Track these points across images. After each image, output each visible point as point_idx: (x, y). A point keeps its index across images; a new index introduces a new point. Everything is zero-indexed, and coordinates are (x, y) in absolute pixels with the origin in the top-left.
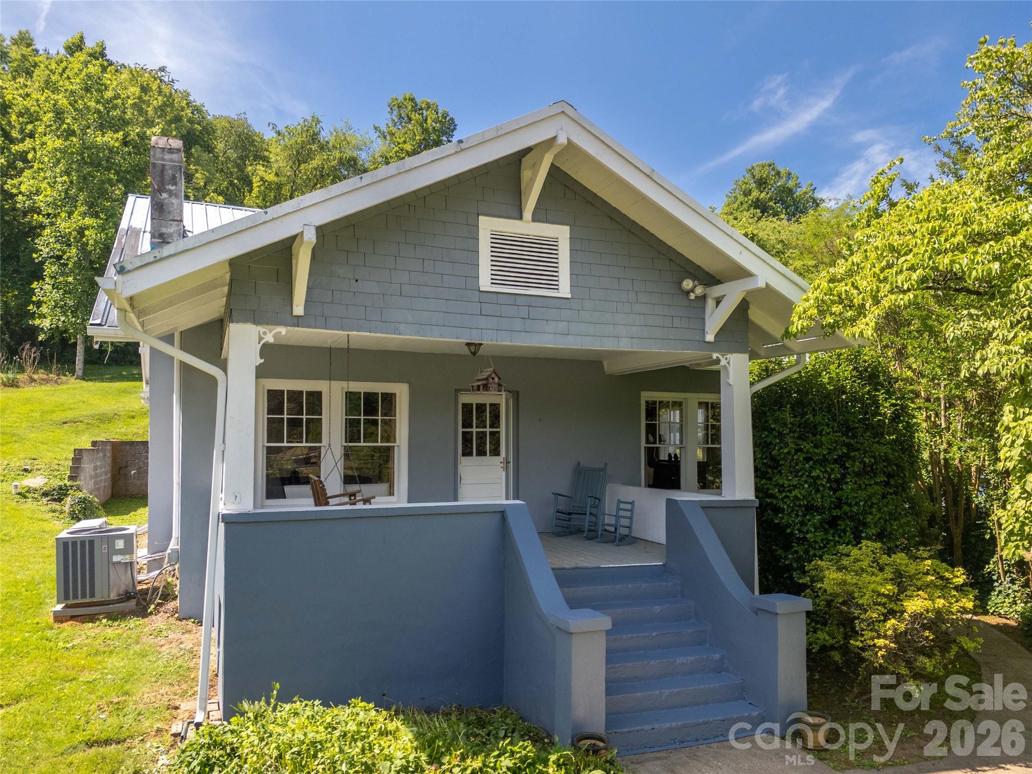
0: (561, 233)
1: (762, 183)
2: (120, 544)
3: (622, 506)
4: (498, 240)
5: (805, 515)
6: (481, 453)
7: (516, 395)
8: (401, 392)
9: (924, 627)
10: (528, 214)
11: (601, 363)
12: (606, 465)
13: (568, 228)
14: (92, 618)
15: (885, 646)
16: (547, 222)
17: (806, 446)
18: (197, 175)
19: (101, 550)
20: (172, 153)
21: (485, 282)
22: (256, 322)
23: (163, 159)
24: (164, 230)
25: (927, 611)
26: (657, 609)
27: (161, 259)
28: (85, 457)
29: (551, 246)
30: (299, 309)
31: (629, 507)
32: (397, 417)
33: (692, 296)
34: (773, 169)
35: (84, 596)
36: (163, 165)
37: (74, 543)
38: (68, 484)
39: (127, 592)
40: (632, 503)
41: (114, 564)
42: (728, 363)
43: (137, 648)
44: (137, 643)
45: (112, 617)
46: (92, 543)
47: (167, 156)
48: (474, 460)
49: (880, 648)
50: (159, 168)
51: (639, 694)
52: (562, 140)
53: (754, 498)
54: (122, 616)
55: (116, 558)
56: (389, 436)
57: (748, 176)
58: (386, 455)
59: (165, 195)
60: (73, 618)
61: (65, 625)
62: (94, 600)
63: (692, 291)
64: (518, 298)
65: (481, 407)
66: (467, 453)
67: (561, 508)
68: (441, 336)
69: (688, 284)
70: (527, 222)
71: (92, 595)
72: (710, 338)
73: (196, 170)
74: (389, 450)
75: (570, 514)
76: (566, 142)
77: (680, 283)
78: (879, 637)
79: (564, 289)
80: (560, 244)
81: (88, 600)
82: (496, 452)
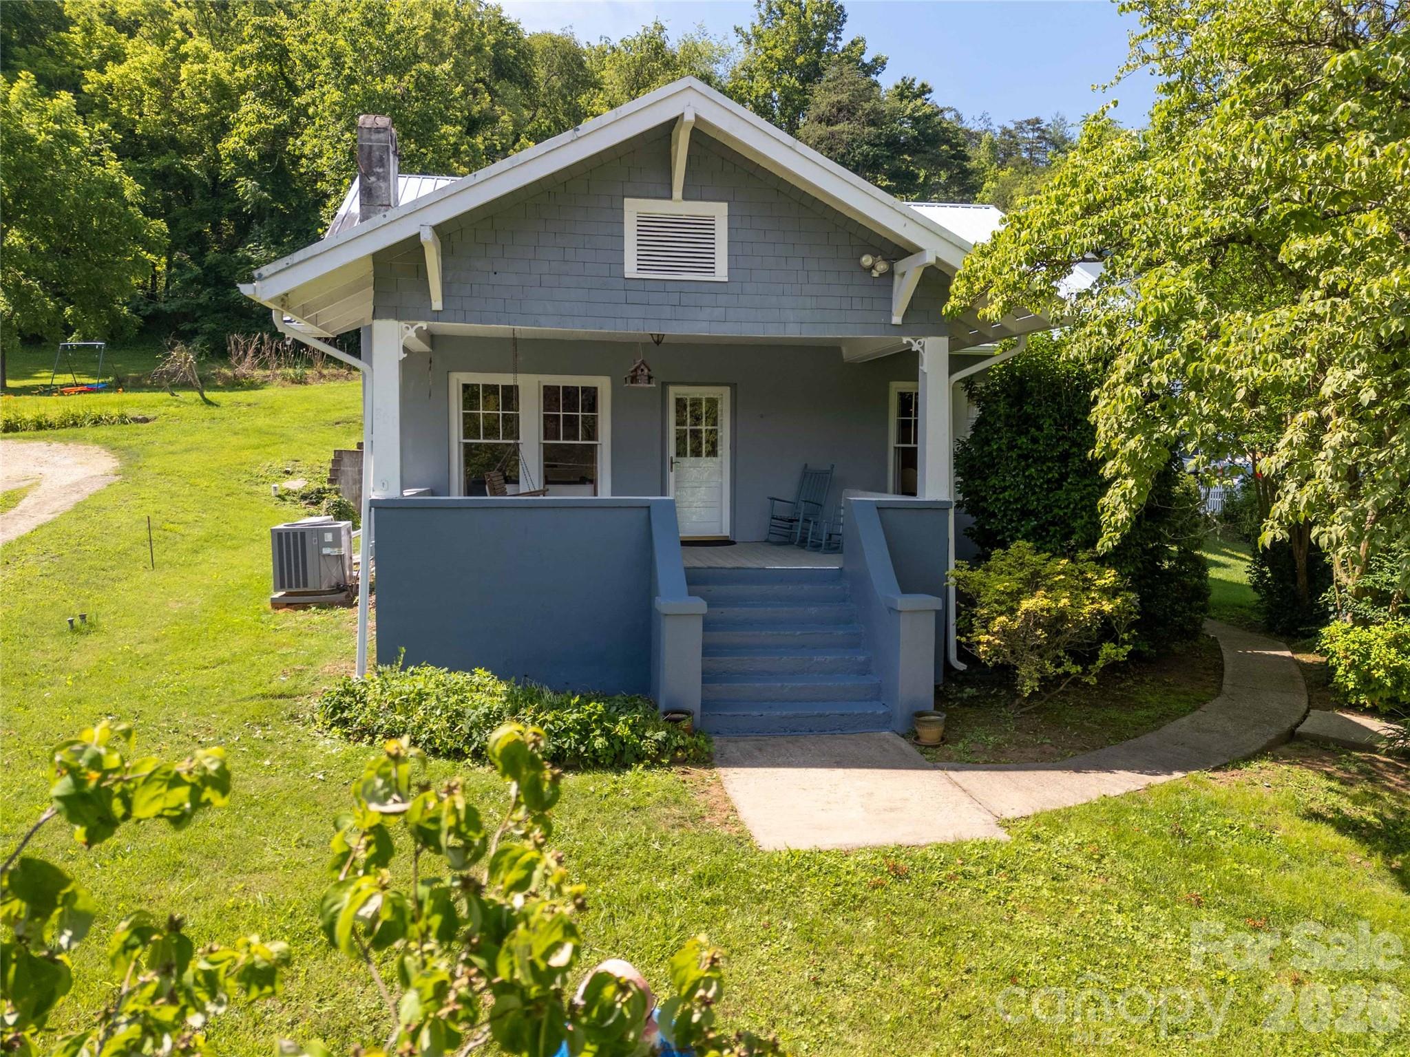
0: (718, 211)
2: (329, 537)
4: (646, 223)
5: (1019, 520)
6: (697, 453)
7: (733, 386)
8: (603, 385)
9: (1038, 625)
10: (677, 192)
11: (839, 349)
12: (833, 466)
13: (725, 205)
14: (305, 607)
15: (988, 643)
16: (701, 200)
17: (1023, 440)
18: (503, 118)
19: (311, 542)
21: (631, 268)
22: (398, 318)
23: (370, 140)
25: (1042, 610)
26: (813, 611)
27: (293, 265)
28: (346, 460)
29: (707, 224)
30: (437, 304)
32: (599, 414)
33: (875, 274)
35: (298, 586)
36: (371, 147)
37: (287, 534)
38: (327, 486)
39: (338, 585)
41: (325, 556)
42: (923, 348)
43: (335, 632)
44: (337, 627)
45: (321, 606)
46: (303, 536)
47: (375, 137)
48: (689, 461)
50: (366, 150)
51: (757, 685)
52: (689, 117)
54: (331, 605)
55: (326, 551)
56: (591, 433)
58: (589, 454)
59: (373, 179)
60: (288, 605)
61: (280, 611)
62: (307, 590)
63: (873, 267)
64: (668, 284)
65: (696, 403)
66: (681, 453)
67: (777, 514)
68: (583, 327)
69: (867, 260)
70: (678, 201)
71: (305, 585)
72: (897, 319)
73: (503, 113)
74: (593, 448)
75: (791, 521)
76: (693, 119)
77: (859, 259)
79: (721, 272)
80: (716, 222)
81: (301, 589)
82: (713, 452)
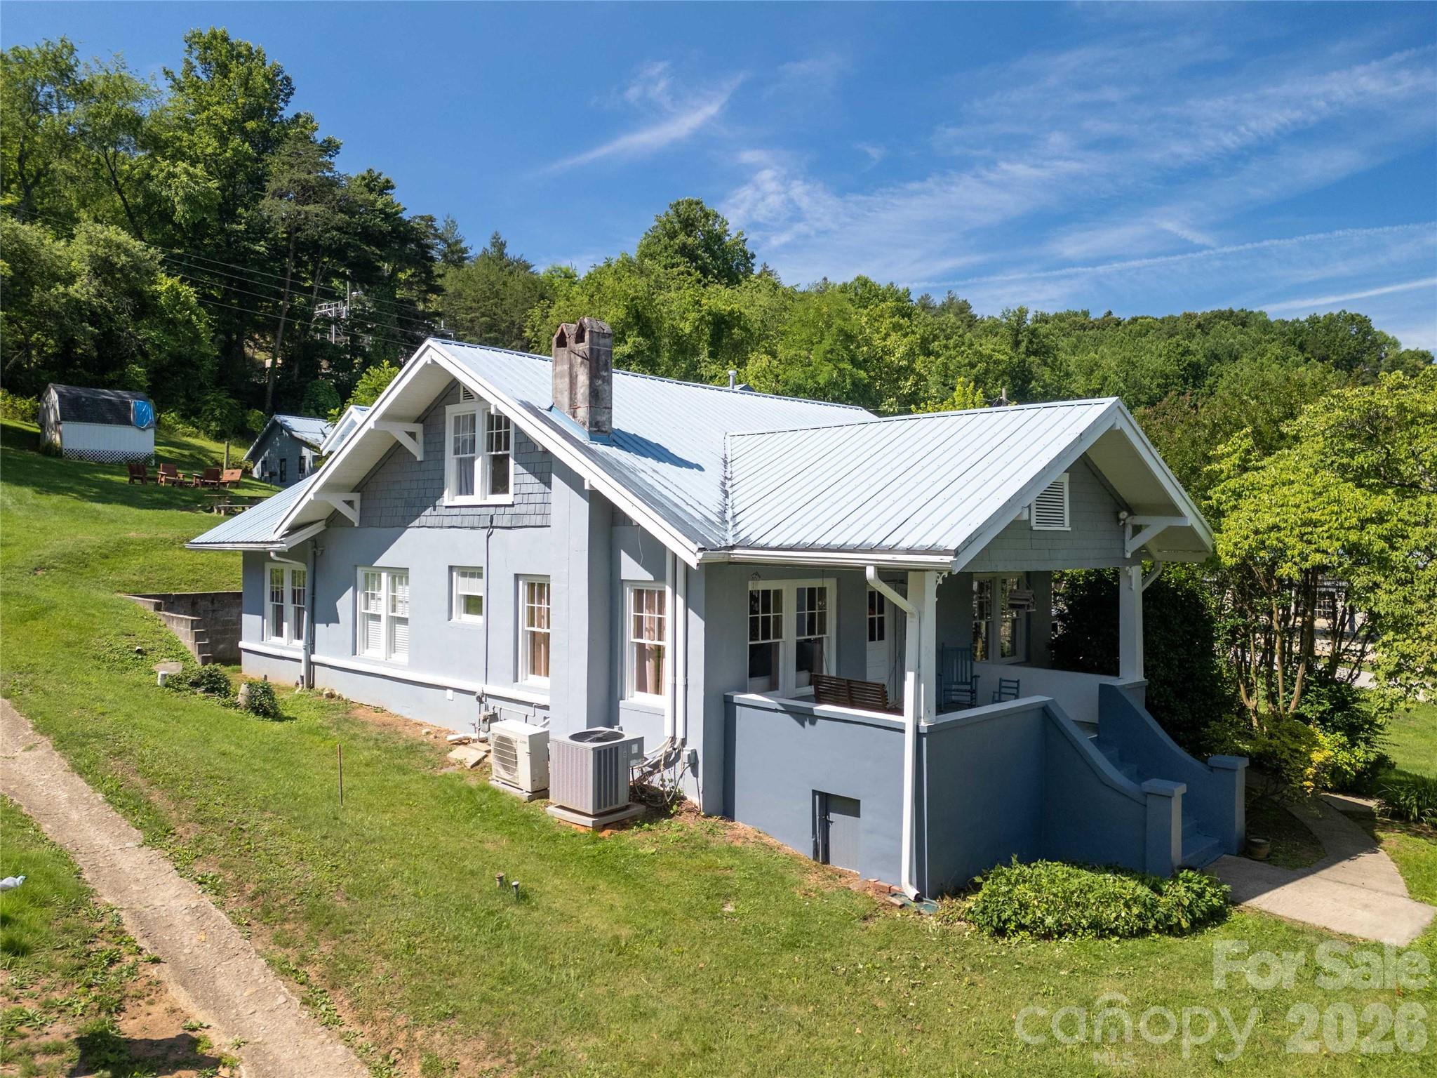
1: (688, 225)
2: (634, 749)
3: (1004, 684)
8: (831, 586)
19: (622, 756)
20: (605, 337)
23: (598, 345)
24: (599, 418)
31: (1015, 685)
32: (828, 610)
34: (701, 209)
35: (611, 804)
36: (599, 350)
40: (1018, 682)
42: (1132, 573)
46: (617, 749)
48: (877, 643)
49: (1308, 788)
50: (595, 354)
53: (1144, 679)
57: (671, 212)
59: (599, 382)
61: (603, 833)
62: (618, 806)
66: (872, 638)
71: (616, 803)
72: (1128, 555)
74: (822, 641)
78: (1305, 780)
81: (614, 807)
82: (881, 637)
